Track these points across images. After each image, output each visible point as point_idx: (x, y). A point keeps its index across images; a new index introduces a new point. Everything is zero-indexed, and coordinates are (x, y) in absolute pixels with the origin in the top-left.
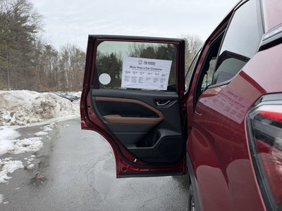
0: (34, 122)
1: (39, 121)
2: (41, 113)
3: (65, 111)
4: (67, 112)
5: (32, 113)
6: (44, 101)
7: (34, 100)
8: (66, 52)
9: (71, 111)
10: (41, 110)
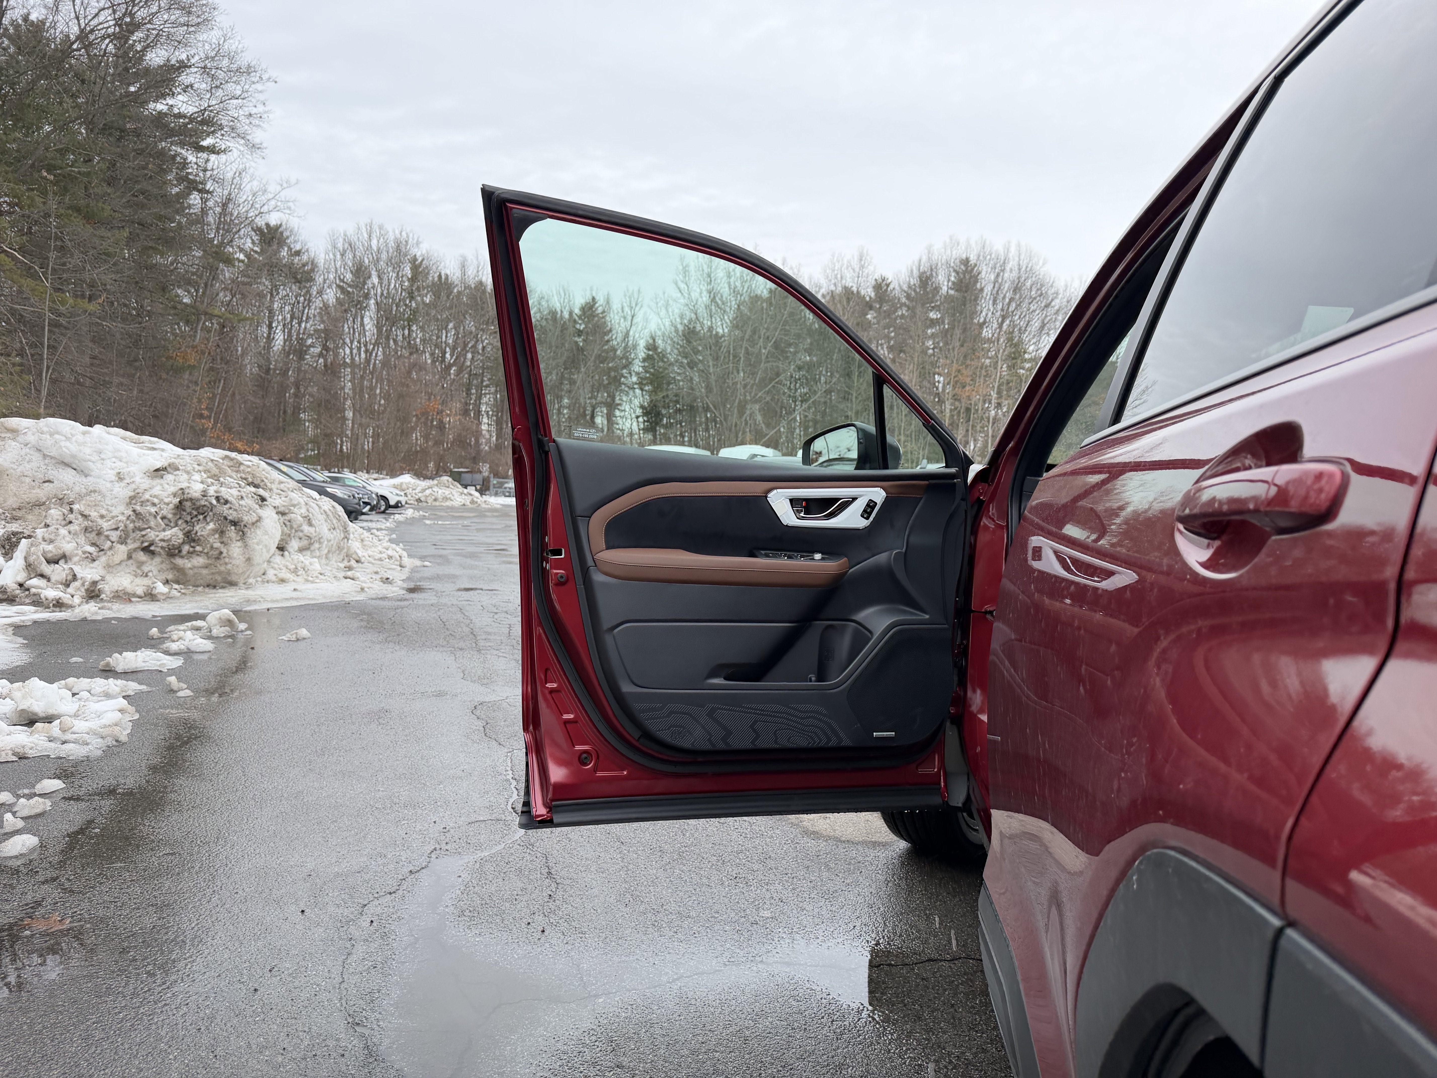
0: (124, 596)
1: (150, 596)
2: (173, 552)
3: (305, 559)
4: (316, 566)
5: (122, 550)
6: (196, 489)
7: (142, 482)
8: (360, 272)
9: (336, 562)
10: (175, 534)
